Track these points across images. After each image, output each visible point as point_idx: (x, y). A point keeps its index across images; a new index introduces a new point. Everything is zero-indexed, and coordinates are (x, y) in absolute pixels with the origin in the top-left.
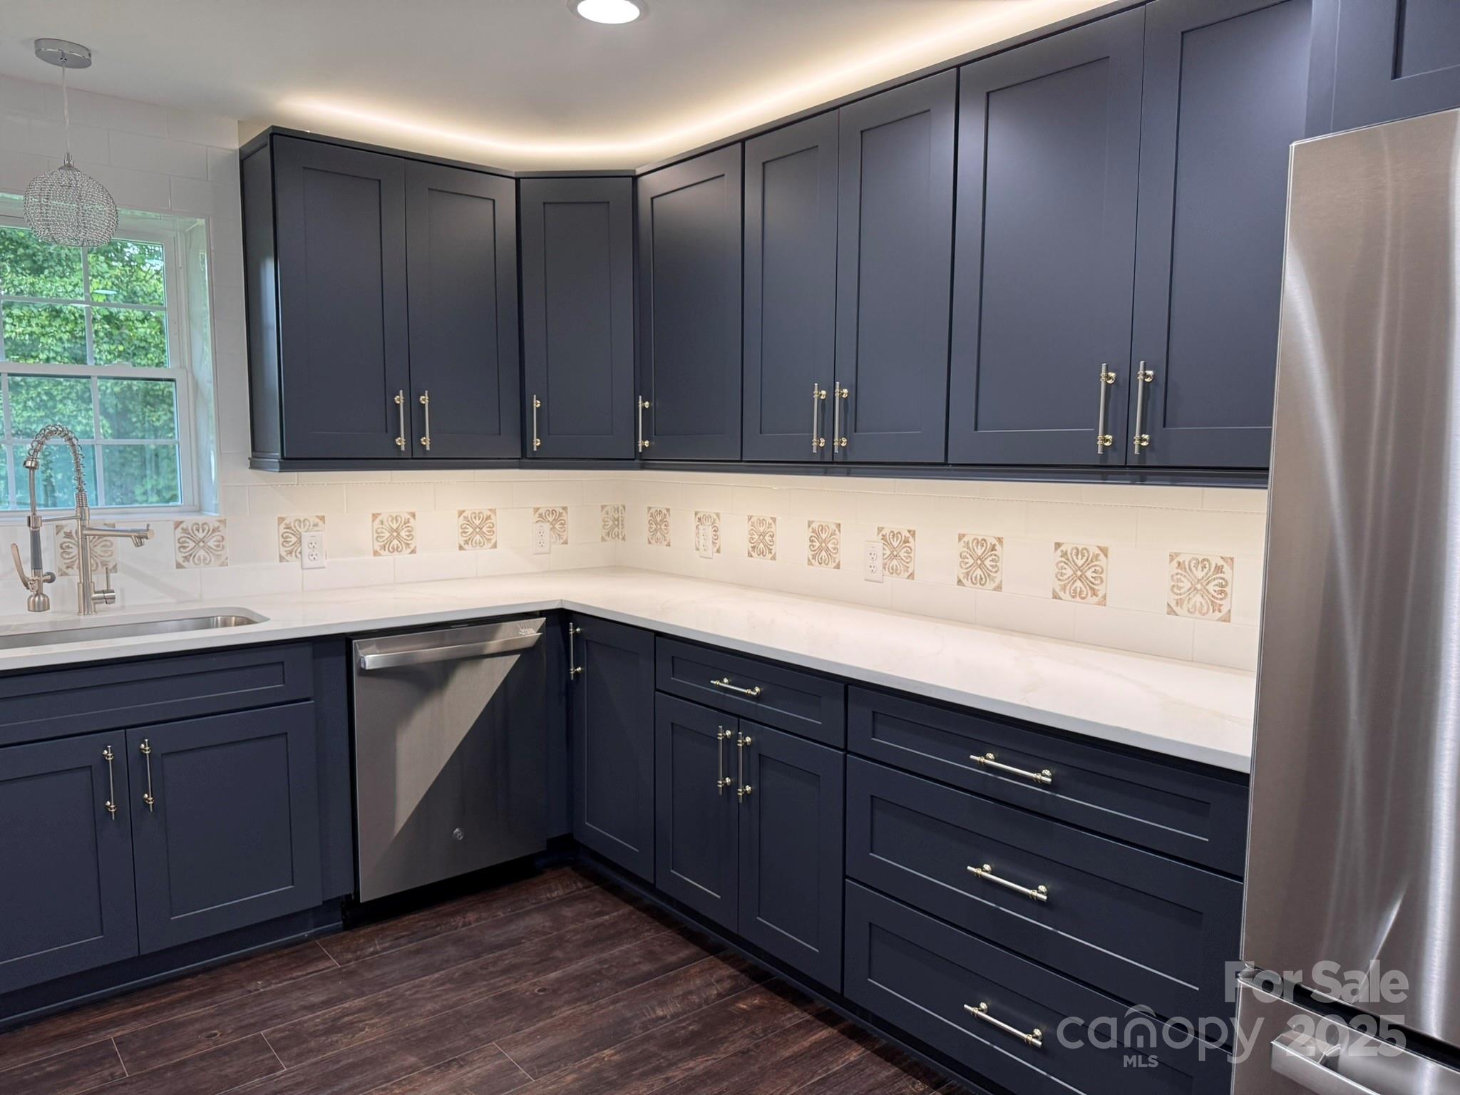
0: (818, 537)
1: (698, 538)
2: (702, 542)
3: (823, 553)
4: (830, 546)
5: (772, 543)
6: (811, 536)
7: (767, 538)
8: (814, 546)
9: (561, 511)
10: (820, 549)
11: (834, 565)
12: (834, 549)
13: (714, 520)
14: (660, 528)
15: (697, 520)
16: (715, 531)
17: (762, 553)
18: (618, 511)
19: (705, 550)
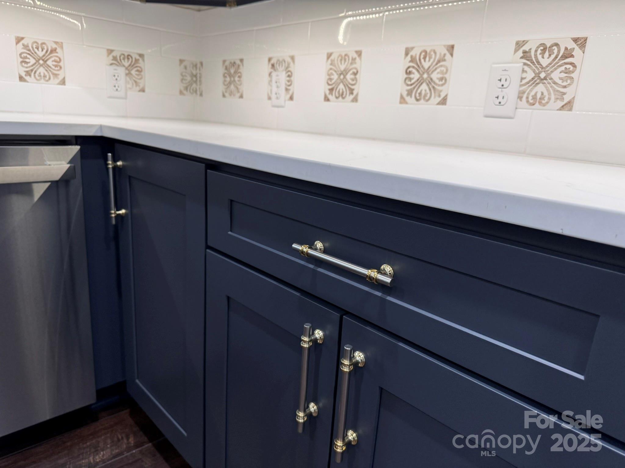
0: (419, 67)
1: (271, 86)
2: (274, 89)
3: (424, 87)
4: (435, 76)
5: (353, 83)
6: (409, 67)
7: (349, 76)
8: (410, 79)
9: (138, 57)
10: (420, 82)
11: (438, 100)
12: (441, 79)
13: (289, 64)
14: (234, 81)
15: (270, 66)
16: (289, 76)
17: (342, 95)
18: (196, 68)
19: (277, 98)
